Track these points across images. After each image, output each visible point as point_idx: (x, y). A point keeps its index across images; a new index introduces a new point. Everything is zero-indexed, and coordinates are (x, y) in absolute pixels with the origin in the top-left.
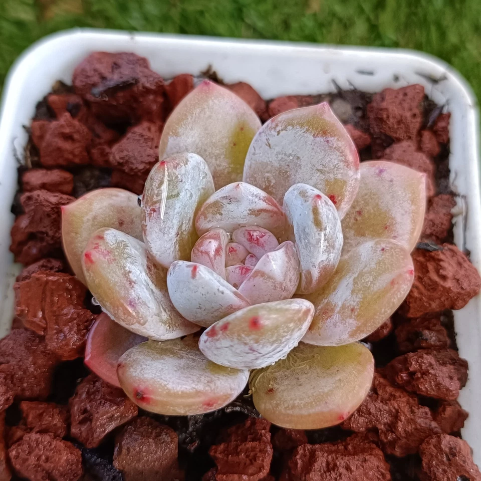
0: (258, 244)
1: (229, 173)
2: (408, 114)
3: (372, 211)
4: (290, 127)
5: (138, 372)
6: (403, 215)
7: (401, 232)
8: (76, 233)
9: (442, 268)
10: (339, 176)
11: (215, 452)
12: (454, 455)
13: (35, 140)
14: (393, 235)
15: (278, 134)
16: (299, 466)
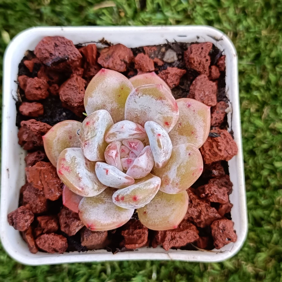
0: (134, 149)
1: (118, 108)
2: (204, 60)
3: (186, 124)
4: (144, 95)
5: (88, 216)
6: (200, 127)
7: (199, 135)
8: (51, 148)
9: (220, 146)
10: (169, 115)
11: (124, 234)
12: (225, 230)
13: (22, 87)
14: (195, 137)
15: (139, 98)
16: (160, 238)
